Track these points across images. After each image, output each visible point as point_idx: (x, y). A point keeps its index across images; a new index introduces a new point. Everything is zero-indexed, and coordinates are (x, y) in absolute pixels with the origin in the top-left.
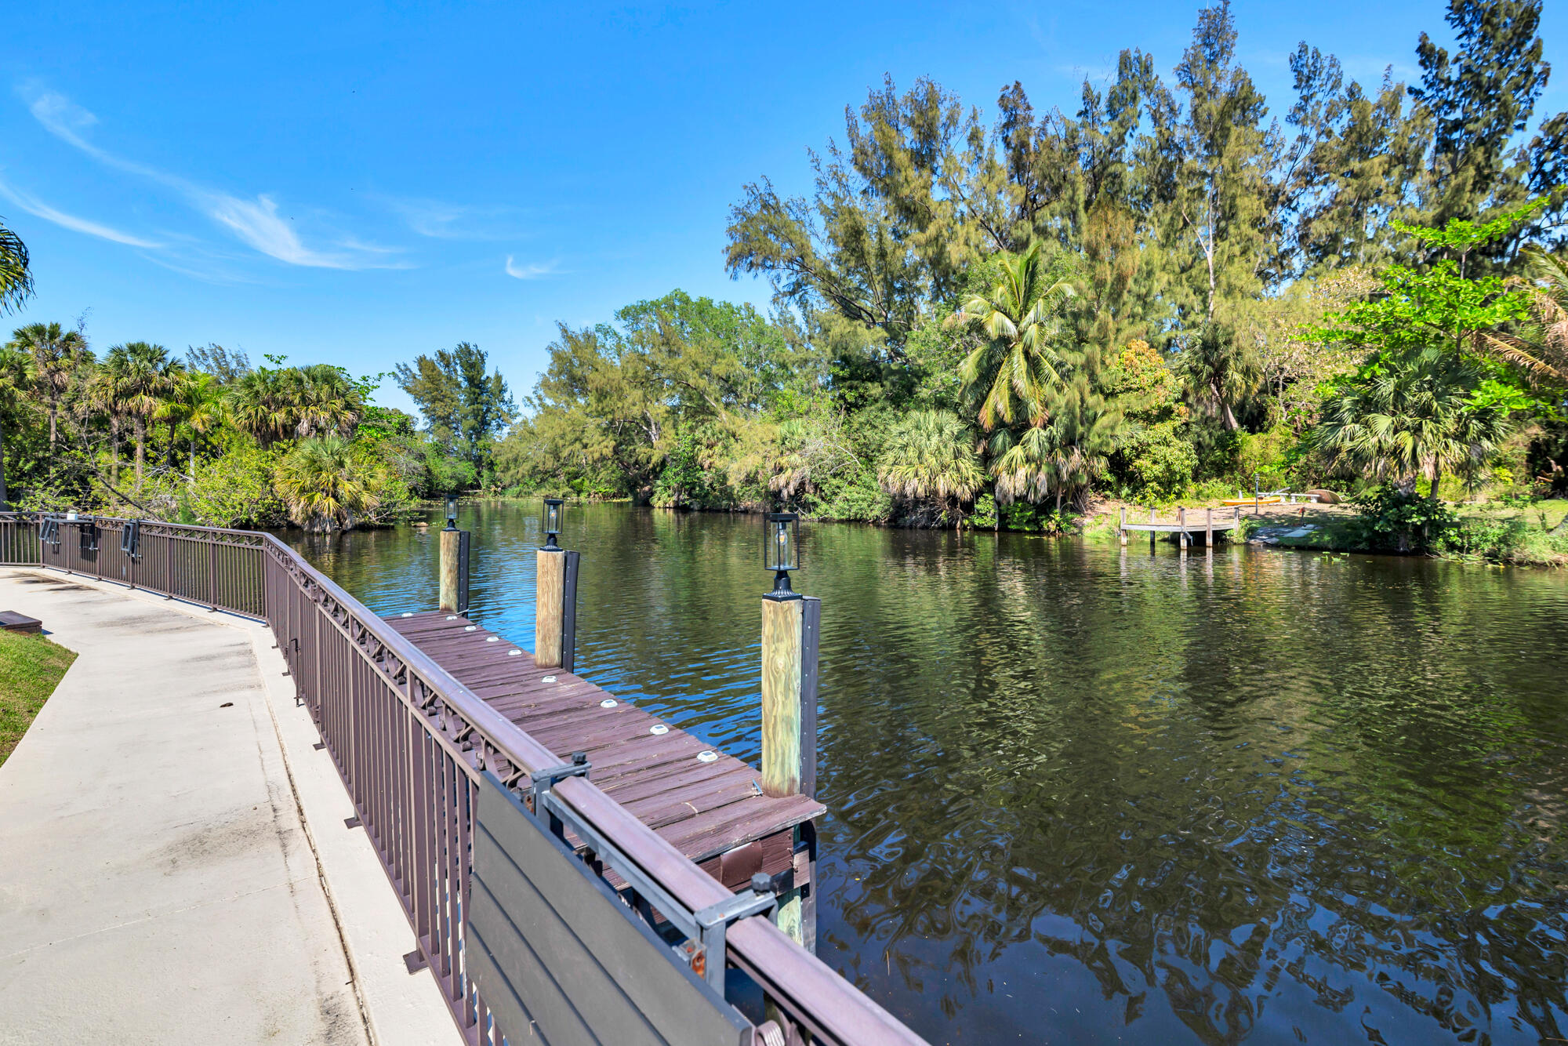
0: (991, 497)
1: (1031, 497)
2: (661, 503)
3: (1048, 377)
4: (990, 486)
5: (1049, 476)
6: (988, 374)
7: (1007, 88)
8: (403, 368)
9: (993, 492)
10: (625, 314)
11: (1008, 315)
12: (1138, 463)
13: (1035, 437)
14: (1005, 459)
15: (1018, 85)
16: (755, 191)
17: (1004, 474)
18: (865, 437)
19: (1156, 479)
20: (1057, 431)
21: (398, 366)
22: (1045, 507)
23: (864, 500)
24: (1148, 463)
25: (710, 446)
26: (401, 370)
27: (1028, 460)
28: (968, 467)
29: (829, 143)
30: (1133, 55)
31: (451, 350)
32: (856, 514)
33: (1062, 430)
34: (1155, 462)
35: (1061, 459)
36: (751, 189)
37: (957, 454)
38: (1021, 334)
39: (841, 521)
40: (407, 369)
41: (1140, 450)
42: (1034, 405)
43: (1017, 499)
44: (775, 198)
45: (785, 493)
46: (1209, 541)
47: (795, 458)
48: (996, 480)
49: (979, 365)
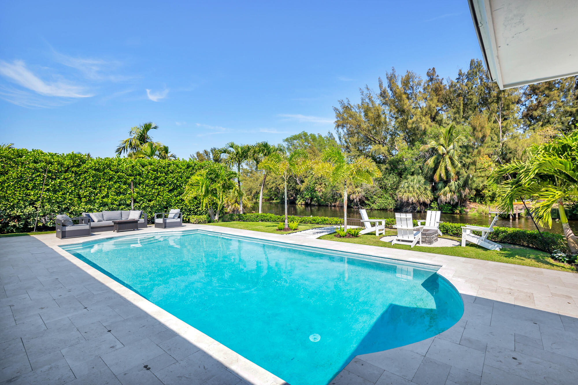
0: (436, 203)
1: (452, 203)
2: (300, 203)
3: (457, 165)
4: (436, 199)
5: (458, 196)
6: (437, 164)
7: (430, 69)
8: (192, 156)
9: (437, 201)
10: (287, 140)
11: (444, 147)
12: (483, 191)
13: (453, 184)
14: (442, 191)
15: (434, 69)
16: (342, 102)
17: (442, 195)
18: (384, 182)
19: (490, 196)
20: (461, 182)
21: (191, 156)
22: (455, 206)
23: (386, 203)
24: (487, 191)
25: (321, 184)
26: (191, 157)
27: (451, 191)
28: (429, 193)
29: (366, 86)
30: (475, 60)
31: (209, 150)
32: (383, 207)
33: (462, 182)
34: (489, 191)
35: (462, 191)
36: (341, 102)
37: (426, 189)
38: (448, 152)
39: (378, 209)
40: (194, 156)
41: (485, 187)
42: (453, 174)
43: (446, 203)
44: (350, 105)
45: (355, 200)
46: (517, 216)
47: (359, 189)
48: (439, 197)
49: (434, 162)
